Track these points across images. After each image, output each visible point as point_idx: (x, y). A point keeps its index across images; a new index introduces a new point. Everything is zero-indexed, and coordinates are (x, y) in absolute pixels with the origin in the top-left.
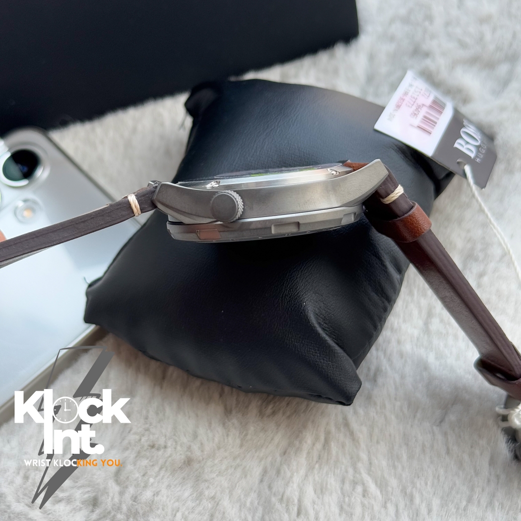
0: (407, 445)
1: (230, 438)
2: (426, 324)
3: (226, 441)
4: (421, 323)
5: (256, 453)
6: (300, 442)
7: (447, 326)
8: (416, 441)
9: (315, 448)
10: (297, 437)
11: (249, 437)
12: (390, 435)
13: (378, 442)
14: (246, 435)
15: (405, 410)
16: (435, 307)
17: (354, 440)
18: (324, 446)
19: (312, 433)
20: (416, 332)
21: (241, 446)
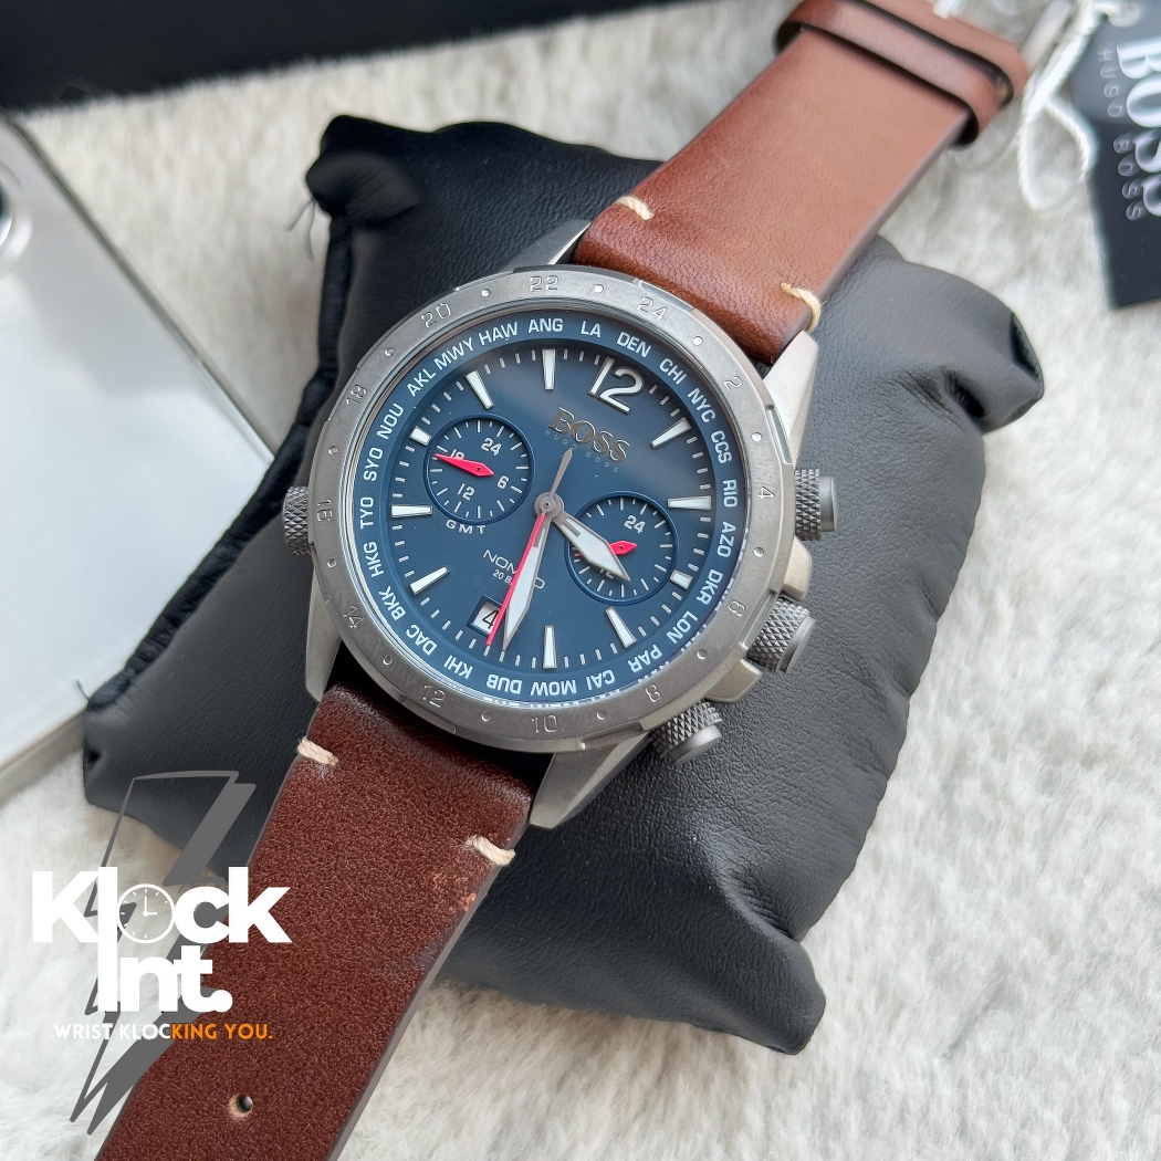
0: (863, 1098)
1: (428, 1034)
2: (948, 788)
3: (418, 1039)
4: (935, 783)
5: (489, 1075)
6: (602, 1064)
7: (1000, 803)
8: (888, 1091)
9: (636, 1083)
10: (596, 1048)
11: (476, 1034)
12: (825, 1069)
13: (792, 1085)
14: (471, 1028)
15: (870, 1007)
16: (975, 749)
17: (734, 1071)
18: (659, 1079)
19: (635, 1045)
20: (920, 807)
21: (455, 1053)
